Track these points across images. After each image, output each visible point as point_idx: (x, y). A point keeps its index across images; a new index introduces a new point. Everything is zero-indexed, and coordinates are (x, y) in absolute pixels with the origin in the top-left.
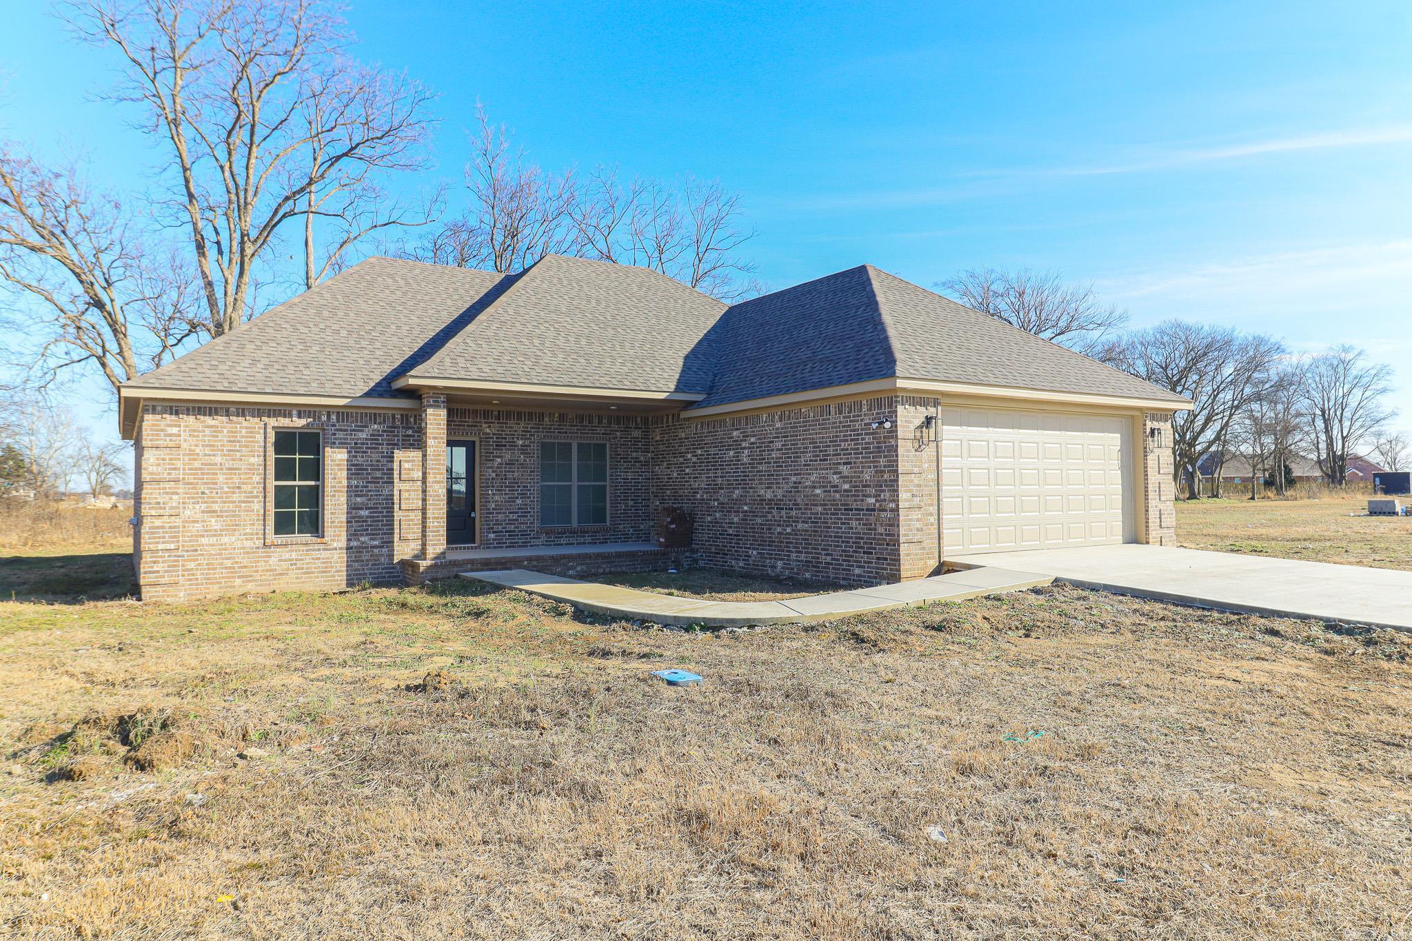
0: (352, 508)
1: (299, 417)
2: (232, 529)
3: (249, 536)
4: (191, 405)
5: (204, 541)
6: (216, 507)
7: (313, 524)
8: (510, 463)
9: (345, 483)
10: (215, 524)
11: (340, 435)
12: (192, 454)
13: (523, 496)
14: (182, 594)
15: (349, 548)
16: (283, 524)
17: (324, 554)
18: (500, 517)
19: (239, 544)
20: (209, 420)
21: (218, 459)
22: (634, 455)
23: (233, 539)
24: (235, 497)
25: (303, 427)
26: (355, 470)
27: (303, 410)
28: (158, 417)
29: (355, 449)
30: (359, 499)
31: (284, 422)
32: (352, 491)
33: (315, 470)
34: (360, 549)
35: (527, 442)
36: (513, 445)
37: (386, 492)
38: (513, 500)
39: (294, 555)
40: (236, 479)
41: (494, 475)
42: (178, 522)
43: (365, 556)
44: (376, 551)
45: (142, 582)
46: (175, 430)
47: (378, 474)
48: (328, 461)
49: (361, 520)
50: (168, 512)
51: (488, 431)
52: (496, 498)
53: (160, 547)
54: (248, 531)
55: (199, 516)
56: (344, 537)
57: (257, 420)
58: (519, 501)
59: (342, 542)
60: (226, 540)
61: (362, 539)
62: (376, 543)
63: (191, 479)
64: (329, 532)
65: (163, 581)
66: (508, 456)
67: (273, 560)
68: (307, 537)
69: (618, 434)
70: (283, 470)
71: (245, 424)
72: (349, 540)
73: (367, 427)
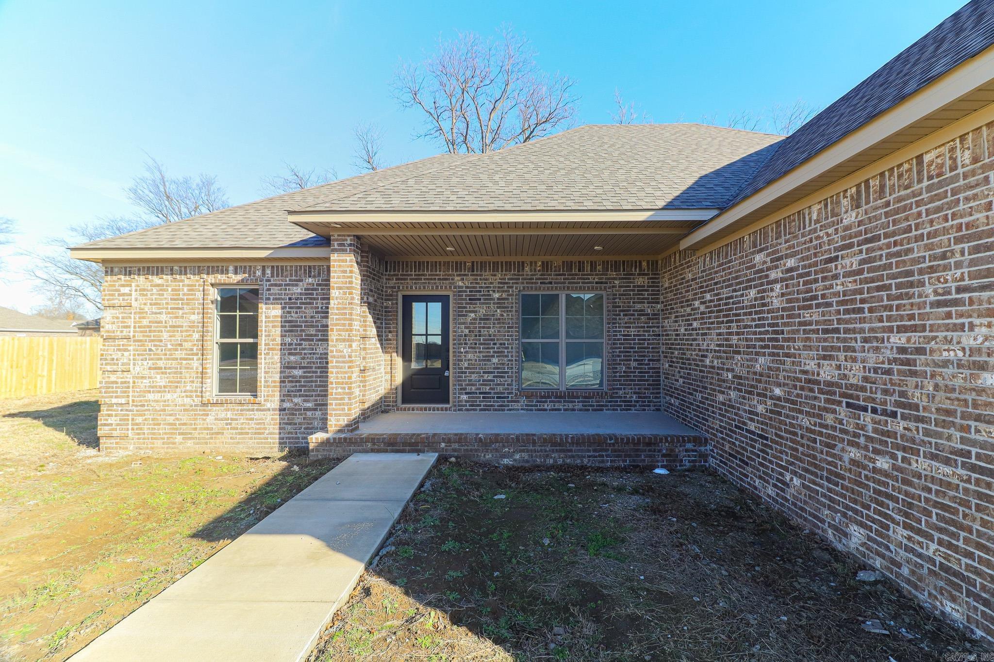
0: (286, 367)
1: (236, 273)
2: (173, 386)
3: (188, 394)
4: (141, 265)
5: (151, 396)
6: (161, 364)
7: (251, 386)
8: (486, 318)
9: (279, 340)
10: (160, 380)
11: (275, 290)
12: (141, 312)
13: (500, 354)
14: (131, 447)
15: (282, 410)
16: (227, 384)
17: (258, 415)
18: (474, 377)
19: (180, 401)
20: (156, 280)
21: (163, 317)
22: (638, 306)
23: (175, 395)
24: (179, 354)
25: (238, 284)
26: (289, 327)
27: (240, 265)
28: (115, 278)
29: (289, 304)
30: (292, 358)
31: (221, 278)
32: (287, 349)
33: (251, 327)
34: (293, 411)
35: (504, 296)
36: (489, 298)
37: (320, 351)
38: (488, 358)
39: (229, 415)
40: (178, 336)
41: (467, 331)
42: (129, 377)
43: (298, 419)
44: (309, 413)
45: (99, 433)
46: (126, 290)
47: (312, 331)
48: (262, 318)
49: (294, 380)
50: (120, 368)
51: (461, 284)
52: (470, 356)
53: (114, 401)
54: (188, 388)
55: (146, 373)
56: (277, 398)
57: (197, 277)
58: (495, 360)
59: (274, 403)
60: (168, 396)
61: (296, 400)
62: (309, 405)
63: (139, 336)
64: (262, 391)
65: (115, 433)
66: (482, 311)
67: (210, 419)
68: (247, 397)
69: (617, 282)
70: (227, 329)
71: (187, 282)
72: (282, 401)
73: (301, 281)
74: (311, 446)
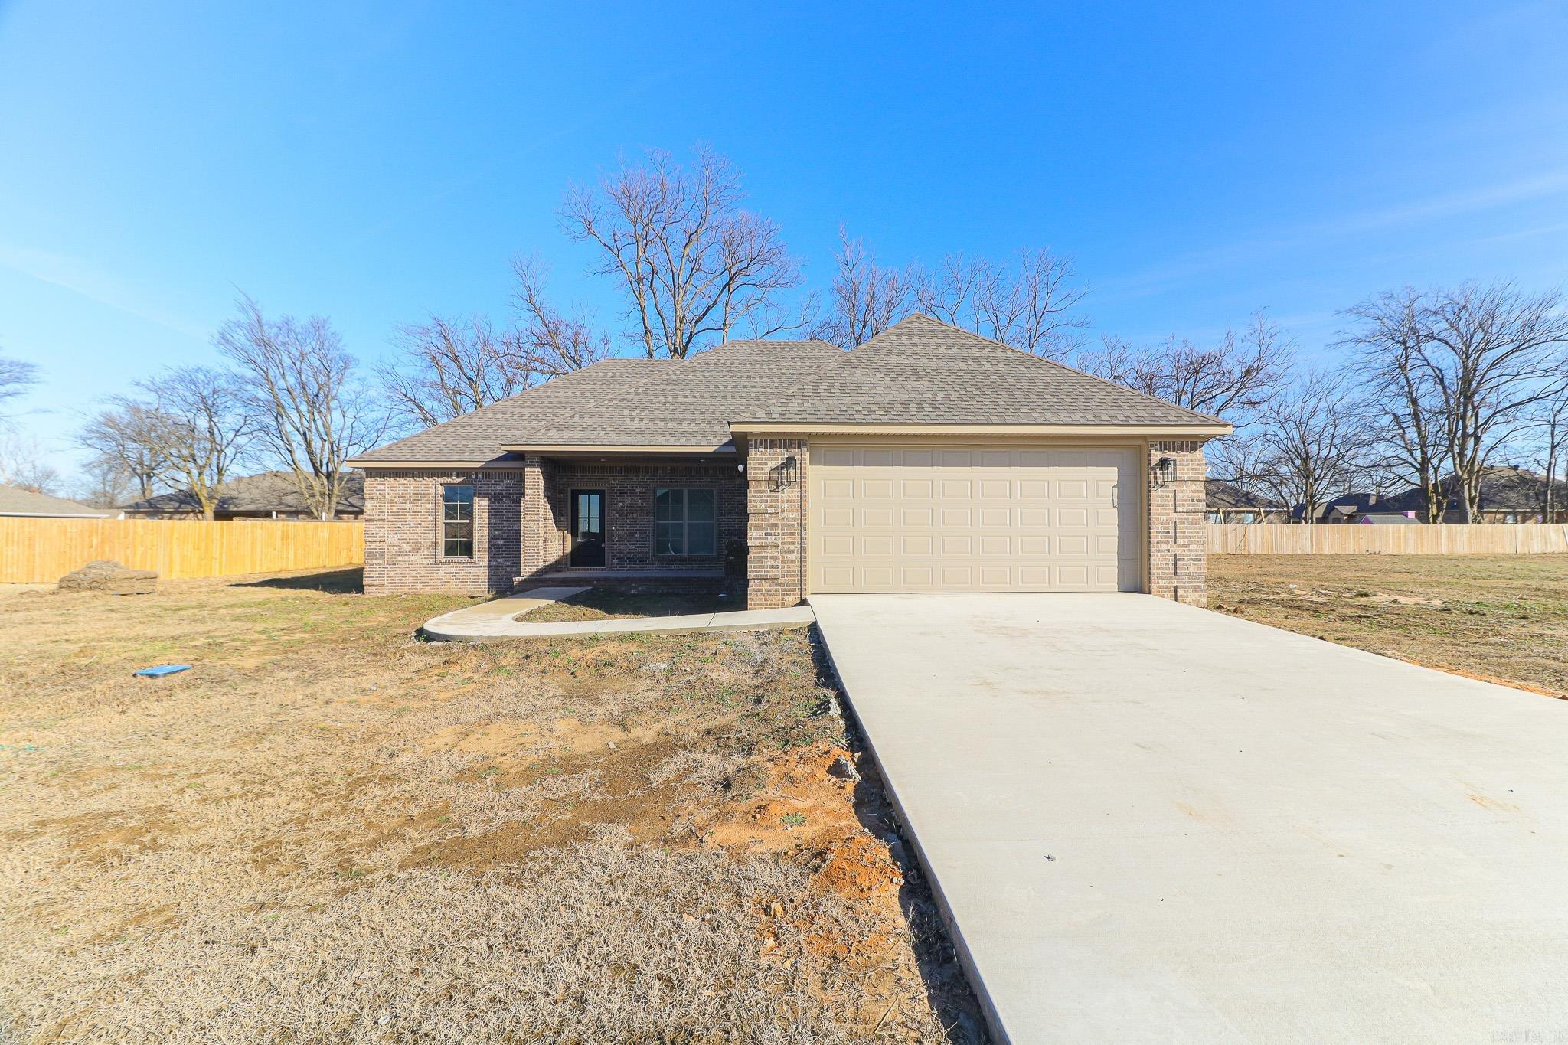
0: (492, 539)
1: (457, 476)
2: (416, 551)
3: (426, 557)
4: (392, 471)
5: (400, 558)
6: (406, 537)
7: (468, 549)
8: (631, 506)
9: (487, 521)
10: (406, 548)
11: (485, 488)
12: (392, 502)
13: (641, 532)
14: (387, 592)
15: (489, 566)
16: (450, 549)
17: (474, 570)
18: (622, 547)
19: (420, 561)
20: (402, 480)
21: (408, 506)
22: (738, 498)
23: (416, 557)
24: (418, 530)
25: (459, 483)
26: (494, 512)
27: (460, 472)
28: (373, 479)
29: (494, 498)
30: (497, 533)
31: (448, 480)
32: (492, 527)
33: (468, 512)
34: (497, 567)
35: (644, 490)
36: (633, 492)
37: (515, 528)
38: (632, 534)
39: (454, 570)
40: (418, 518)
41: (617, 515)
42: (384, 545)
43: (501, 572)
44: (508, 569)
45: (364, 583)
46: (382, 487)
47: (510, 515)
48: (476, 506)
49: (498, 547)
50: (378, 539)
51: (613, 482)
52: (619, 533)
53: (374, 561)
54: (426, 552)
55: (396, 542)
56: (486, 559)
57: (431, 479)
58: (637, 535)
59: (485, 562)
60: (412, 558)
61: (499, 560)
62: (508, 563)
63: (391, 518)
64: (476, 554)
65: (375, 583)
66: (628, 502)
67: (441, 573)
68: (465, 558)
69: (723, 481)
70: (450, 512)
71: (424, 482)
72: (490, 561)
73: (502, 481)
74: (515, 583)
